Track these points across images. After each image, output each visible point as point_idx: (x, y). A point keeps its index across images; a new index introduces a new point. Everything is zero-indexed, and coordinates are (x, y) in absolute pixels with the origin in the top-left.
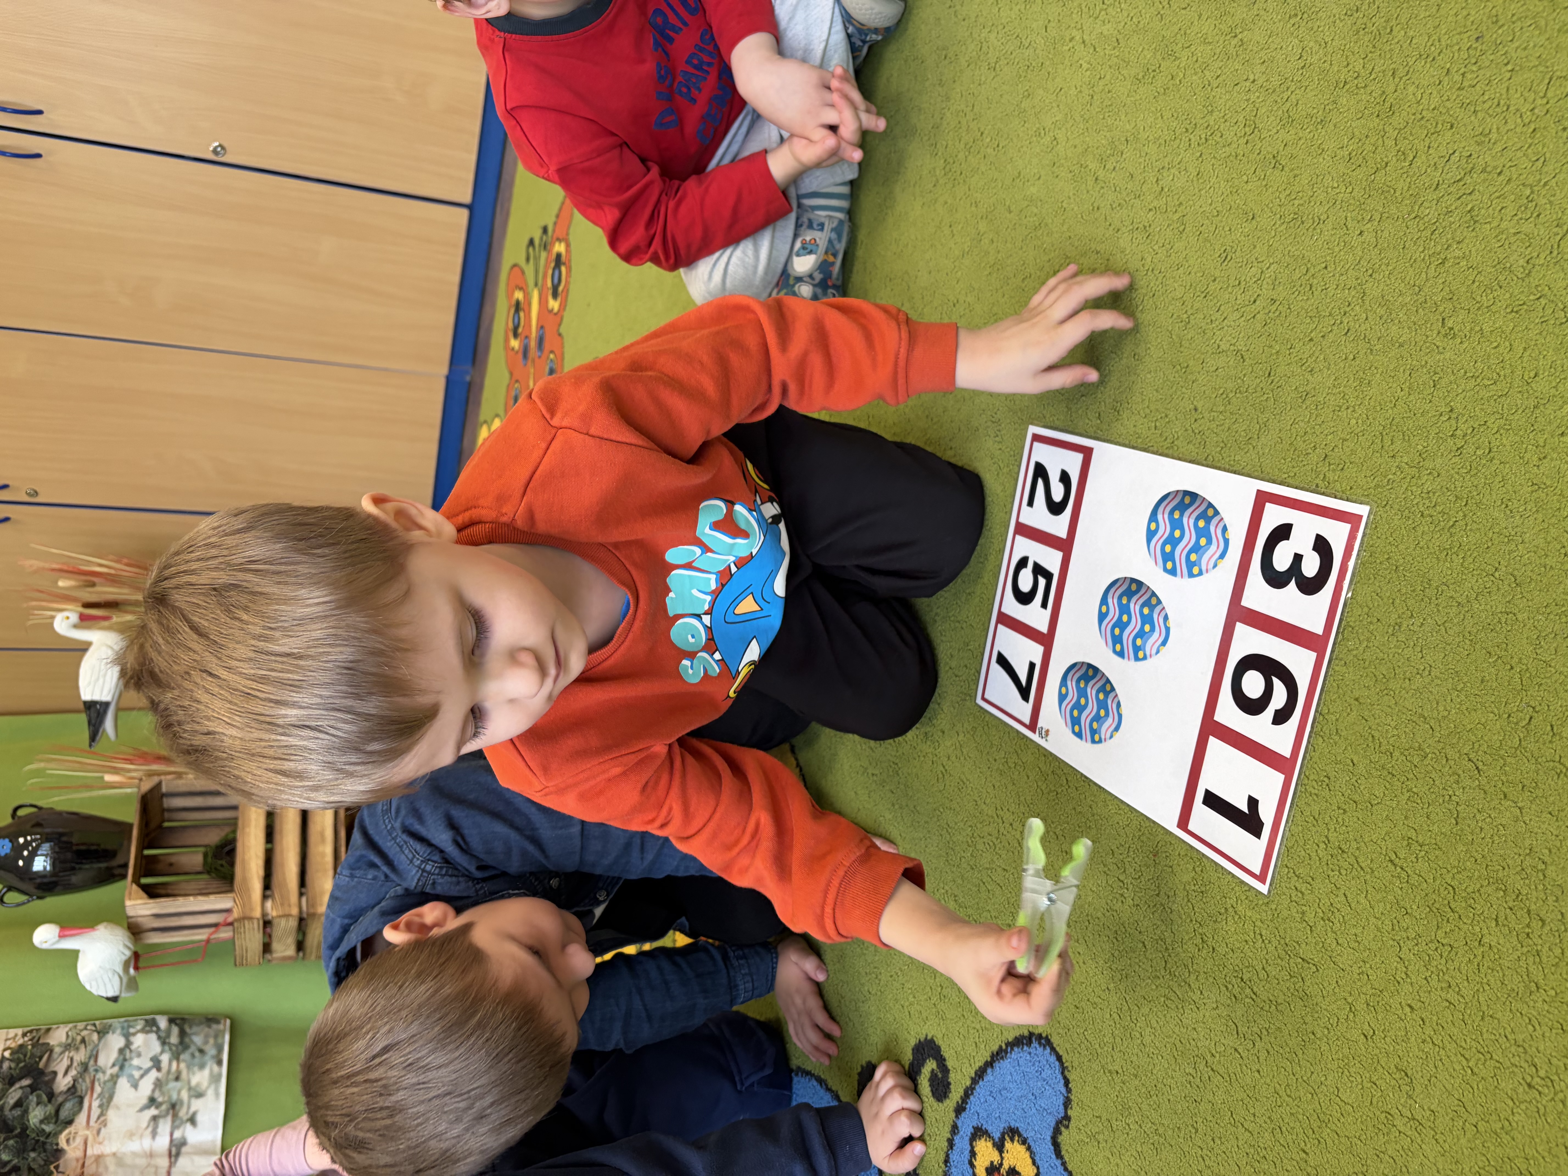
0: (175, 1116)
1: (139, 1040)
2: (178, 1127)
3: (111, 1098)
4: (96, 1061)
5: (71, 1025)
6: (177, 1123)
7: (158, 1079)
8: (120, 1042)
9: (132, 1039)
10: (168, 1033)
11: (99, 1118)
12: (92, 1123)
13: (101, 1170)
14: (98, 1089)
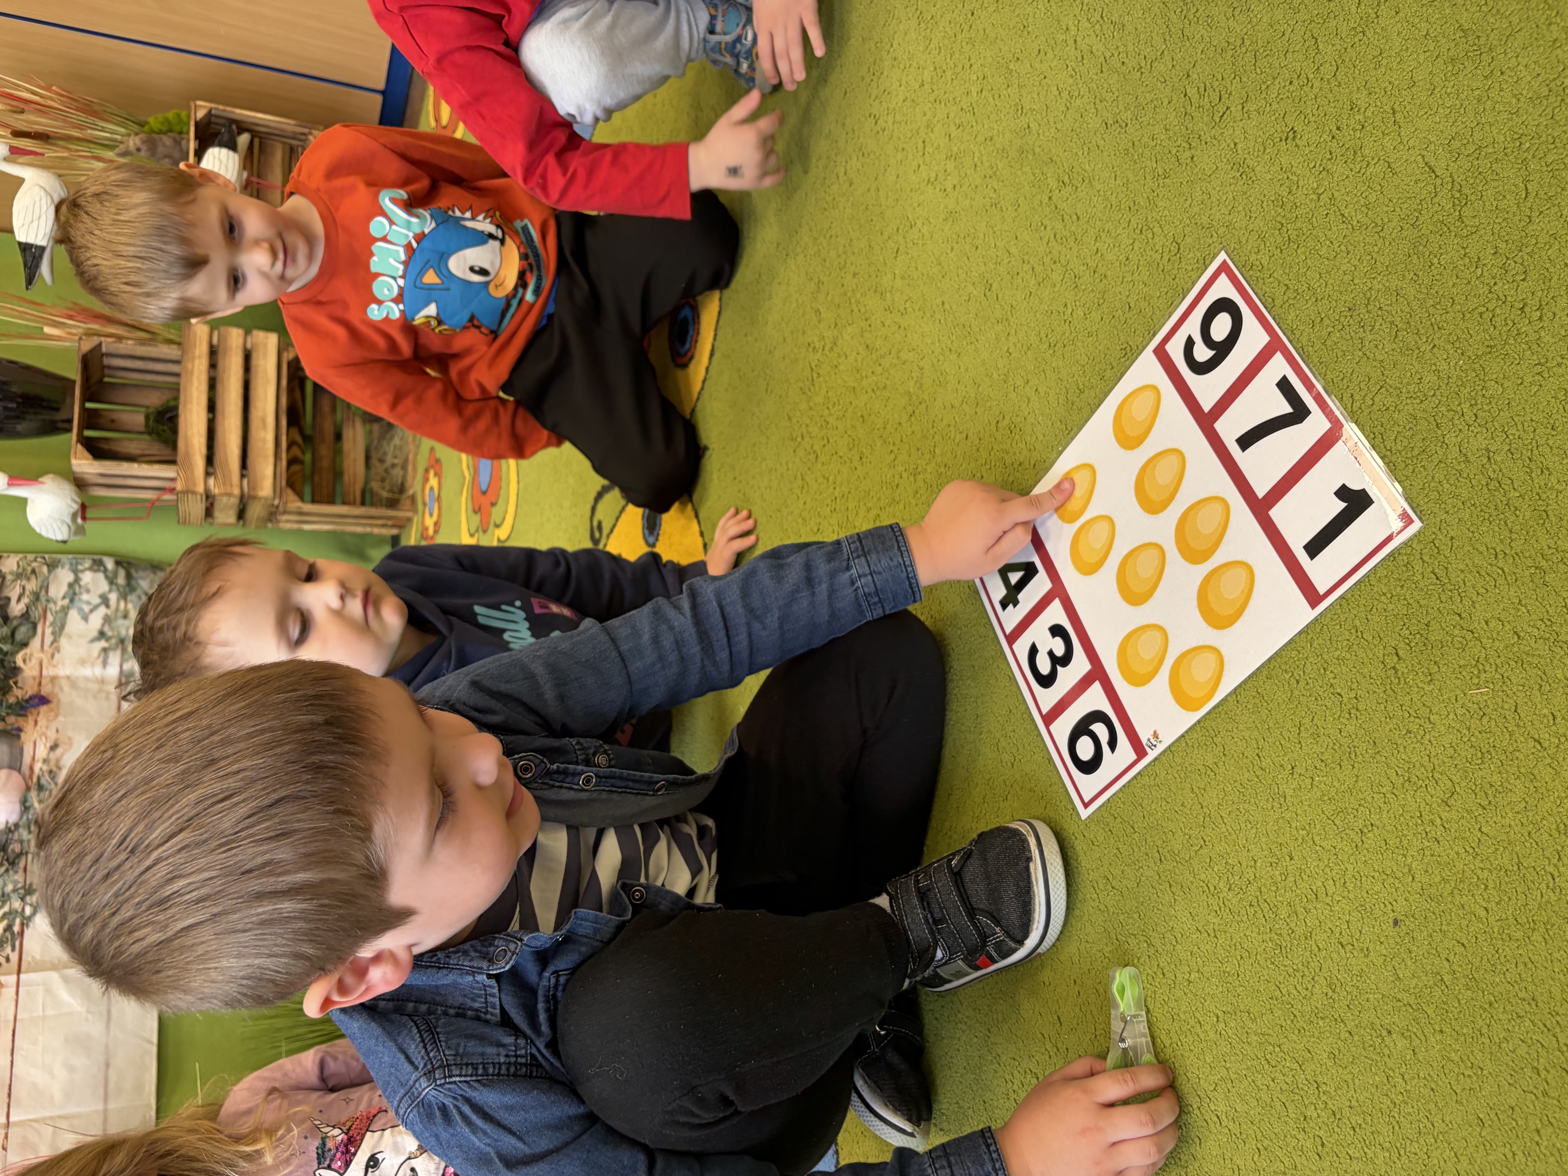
1: (87, 577)
2: (127, 660)
3: (62, 627)
4: (47, 592)
5: (21, 556)
7: (106, 615)
8: (71, 577)
9: (81, 575)
10: (115, 575)
11: (52, 643)
12: (46, 647)
13: (57, 690)
14: (50, 618)
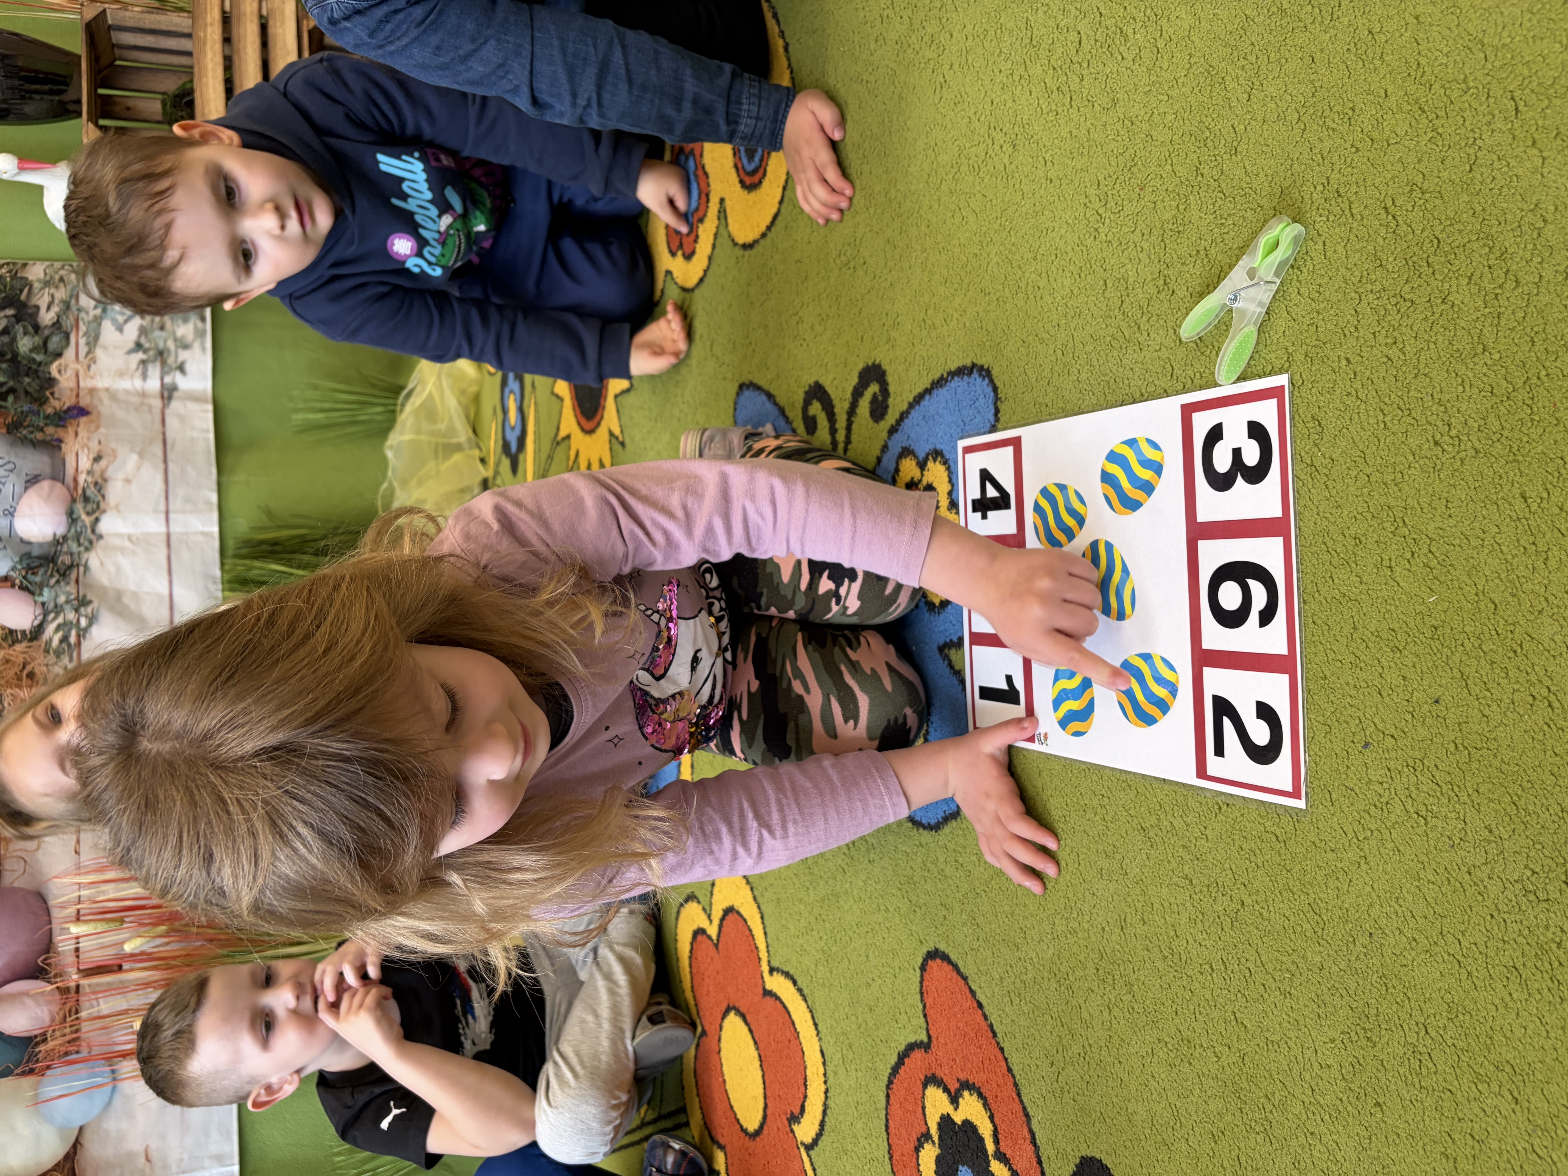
0: (164, 363)
2: (168, 373)
3: (97, 338)
4: (77, 301)
5: (48, 263)
6: (166, 369)
7: (142, 328)
11: (87, 354)
12: (81, 358)
13: (96, 402)
14: (83, 328)
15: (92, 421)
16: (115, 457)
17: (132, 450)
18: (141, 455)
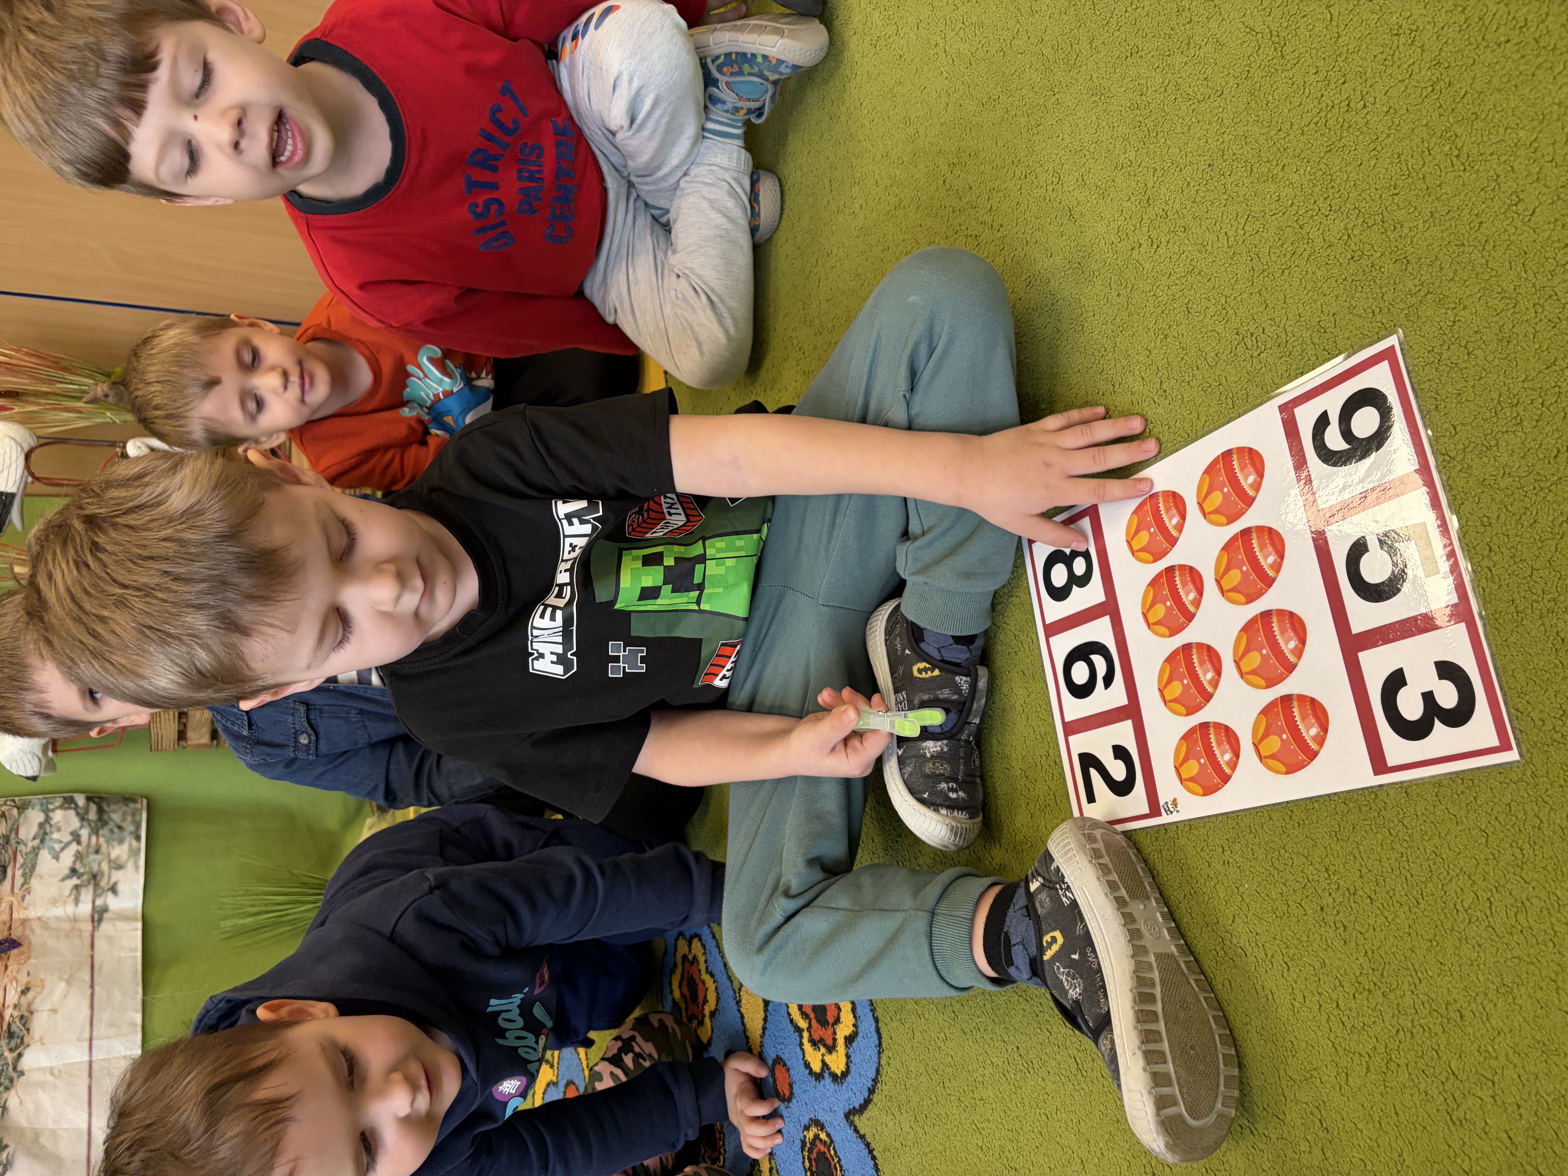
0: (96, 886)
1: (58, 816)
2: (100, 896)
3: (33, 867)
4: (17, 834)
6: (99, 892)
7: (78, 852)
8: (41, 817)
9: (51, 814)
10: (87, 811)
11: (22, 886)
12: (16, 891)
13: (28, 932)
14: (20, 860)
15: (23, 953)
16: (43, 987)
17: (60, 978)
18: (69, 983)
